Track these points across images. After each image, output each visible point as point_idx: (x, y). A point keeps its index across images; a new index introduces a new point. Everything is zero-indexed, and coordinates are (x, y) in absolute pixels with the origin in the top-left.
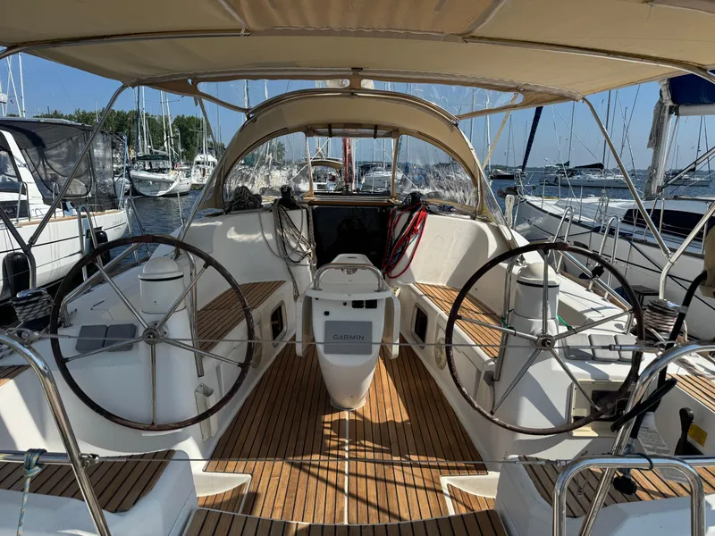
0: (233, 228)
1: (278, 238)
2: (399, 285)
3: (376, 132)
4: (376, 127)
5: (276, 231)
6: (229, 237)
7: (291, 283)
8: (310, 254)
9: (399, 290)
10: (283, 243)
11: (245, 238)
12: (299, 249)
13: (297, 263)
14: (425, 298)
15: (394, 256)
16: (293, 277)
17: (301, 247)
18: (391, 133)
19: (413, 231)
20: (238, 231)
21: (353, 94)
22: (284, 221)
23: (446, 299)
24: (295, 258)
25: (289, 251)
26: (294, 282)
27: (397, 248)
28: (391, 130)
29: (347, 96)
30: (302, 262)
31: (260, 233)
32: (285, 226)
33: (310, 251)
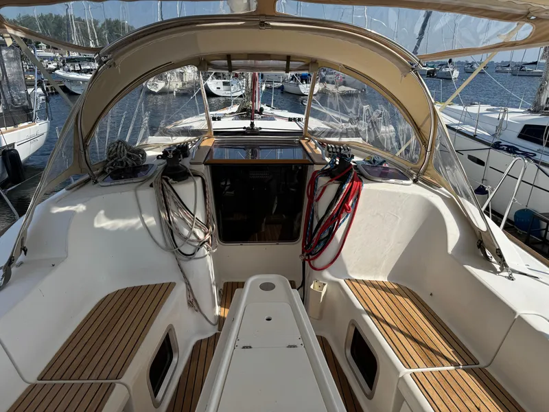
0: (102, 212)
1: (164, 224)
2: (325, 279)
3: (288, 65)
4: (288, 58)
5: (160, 216)
6: (97, 225)
7: (183, 286)
8: (208, 241)
9: (326, 287)
10: (170, 230)
11: (121, 224)
12: (193, 237)
13: (190, 256)
14: (367, 318)
15: (318, 243)
16: (185, 277)
17: (195, 234)
18: (308, 65)
19: (343, 208)
20: (110, 216)
21: (262, 24)
22: (170, 201)
23: (402, 329)
24: (188, 250)
25: (178, 241)
26: (188, 284)
27: (323, 231)
28: (308, 62)
29: (255, 27)
30: (198, 254)
31: (139, 219)
32: (172, 206)
33: (208, 236)
